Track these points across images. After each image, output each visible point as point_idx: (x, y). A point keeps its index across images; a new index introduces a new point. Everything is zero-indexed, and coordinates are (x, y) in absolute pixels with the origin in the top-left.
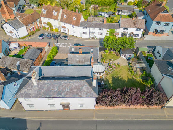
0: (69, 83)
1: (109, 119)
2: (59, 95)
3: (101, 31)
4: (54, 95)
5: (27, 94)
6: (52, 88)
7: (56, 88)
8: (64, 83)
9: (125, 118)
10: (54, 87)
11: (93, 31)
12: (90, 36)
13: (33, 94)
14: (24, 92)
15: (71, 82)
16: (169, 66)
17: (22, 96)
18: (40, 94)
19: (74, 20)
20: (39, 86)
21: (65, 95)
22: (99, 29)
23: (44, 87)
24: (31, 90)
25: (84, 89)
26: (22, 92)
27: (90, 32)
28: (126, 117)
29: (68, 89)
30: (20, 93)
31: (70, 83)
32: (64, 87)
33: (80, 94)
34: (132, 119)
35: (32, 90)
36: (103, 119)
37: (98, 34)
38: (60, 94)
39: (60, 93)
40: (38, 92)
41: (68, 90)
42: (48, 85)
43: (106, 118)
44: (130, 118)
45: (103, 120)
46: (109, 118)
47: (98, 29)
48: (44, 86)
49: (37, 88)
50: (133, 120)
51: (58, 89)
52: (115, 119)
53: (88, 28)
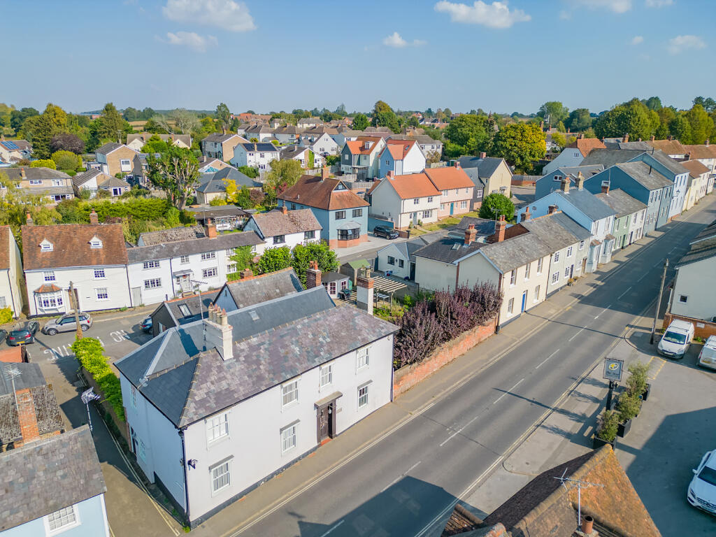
0: (316, 323)
1: (441, 396)
2: (316, 359)
3: (209, 264)
4: (304, 366)
5: (218, 395)
6: (282, 351)
7: (293, 347)
8: (303, 325)
9: (465, 378)
10: (287, 346)
11: (185, 267)
12: (177, 288)
13: (241, 389)
14: (207, 394)
15: (319, 319)
16: (451, 245)
17: (206, 408)
18: (260, 378)
19: (97, 252)
20: (242, 359)
21: (330, 354)
22: (203, 257)
23: (257, 356)
24: (225, 378)
25: (360, 323)
26: (197, 398)
27: (174, 275)
28: (464, 376)
29: (324, 338)
30: (193, 405)
31: (320, 322)
32: (310, 336)
33: (359, 337)
34: (477, 372)
35: (228, 376)
36: (430, 405)
37: (202, 274)
38: (316, 356)
39: (312, 354)
40: (250, 376)
41: (328, 340)
42: (266, 346)
43: (434, 399)
44: (472, 373)
45: (432, 405)
46: (439, 395)
47: (199, 256)
48: (254, 353)
49: (238, 367)
50: (479, 372)
51: (301, 348)
52: (451, 389)
53: (164, 263)
